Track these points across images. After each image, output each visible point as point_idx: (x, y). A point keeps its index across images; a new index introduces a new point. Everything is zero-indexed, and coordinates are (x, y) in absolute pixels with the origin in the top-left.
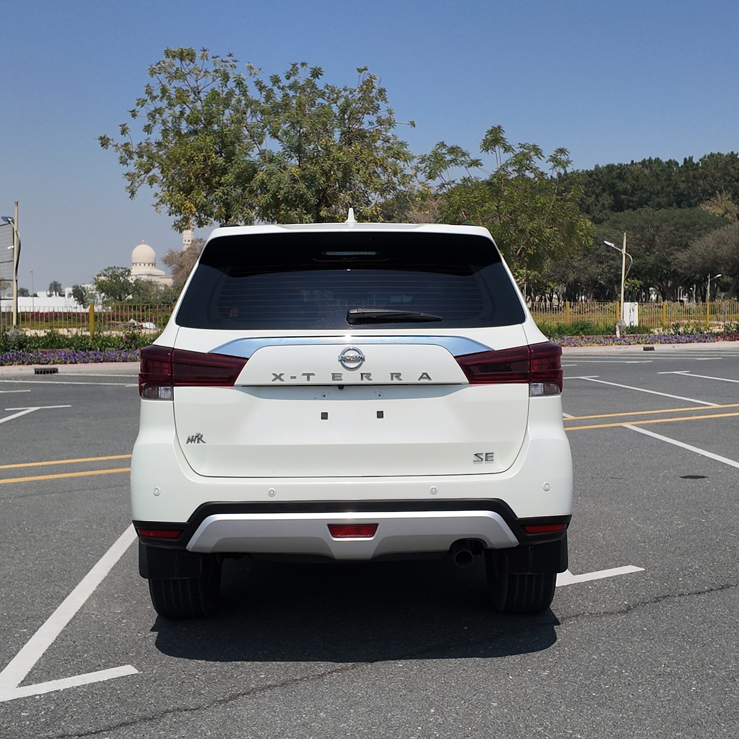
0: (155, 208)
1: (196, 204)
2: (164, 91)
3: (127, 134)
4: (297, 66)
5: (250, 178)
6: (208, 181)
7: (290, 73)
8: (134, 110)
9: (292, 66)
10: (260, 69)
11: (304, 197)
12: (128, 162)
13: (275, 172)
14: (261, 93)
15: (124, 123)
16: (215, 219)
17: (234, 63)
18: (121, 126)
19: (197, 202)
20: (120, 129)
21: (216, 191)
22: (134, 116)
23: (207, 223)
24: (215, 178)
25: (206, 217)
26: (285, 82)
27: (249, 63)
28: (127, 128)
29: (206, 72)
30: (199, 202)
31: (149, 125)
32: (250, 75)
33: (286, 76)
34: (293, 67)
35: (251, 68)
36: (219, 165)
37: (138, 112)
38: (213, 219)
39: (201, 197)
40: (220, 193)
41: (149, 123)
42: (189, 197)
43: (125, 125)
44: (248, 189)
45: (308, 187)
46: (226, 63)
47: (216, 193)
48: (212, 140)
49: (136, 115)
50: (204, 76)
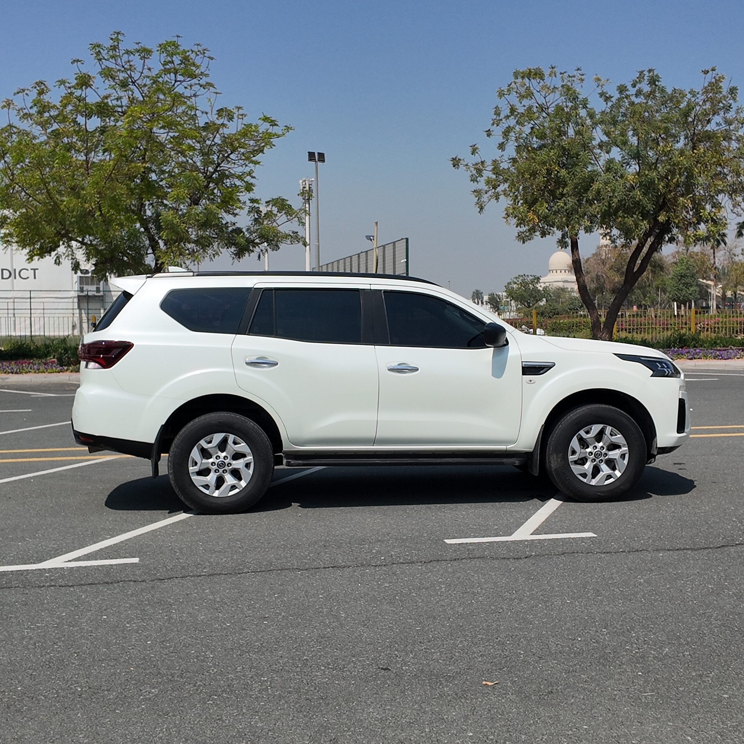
0: (505, 220)
1: (538, 215)
2: (513, 110)
3: (476, 154)
4: (644, 73)
5: (587, 189)
6: (552, 193)
7: (636, 81)
8: (489, 130)
9: (638, 74)
10: (608, 80)
11: (641, 203)
12: (478, 179)
13: (611, 180)
14: (607, 104)
15: (474, 144)
16: (557, 229)
17: (581, 77)
18: (471, 147)
19: (540, 213)
20: (470, 150)
21: (558, 202)
22: (489, 135)
23: (550, 233)
24: (559, 189)
25: (549, 228)
26: (632, 91)
27: (596, 75)
28: (477, 148)
29: (555, 88)
30: (542, 213)
31: (503, 143)
32: (598, 86)
33: (632, 84)
34: (640, 74)
35: (599, 80)
36: (562, 177)
37: (493, 131)
38: (555, 229)
39: (543, 209)
40: (562, 204)
41: (503, 141)
42: (532, 209)
43: (474, 146)
44: (585, 198)
45: (645, 194)
46: (573, 78)
47: (558, 204)
48: (555, 154)
49: (491, 135)
50: (553, 91)
